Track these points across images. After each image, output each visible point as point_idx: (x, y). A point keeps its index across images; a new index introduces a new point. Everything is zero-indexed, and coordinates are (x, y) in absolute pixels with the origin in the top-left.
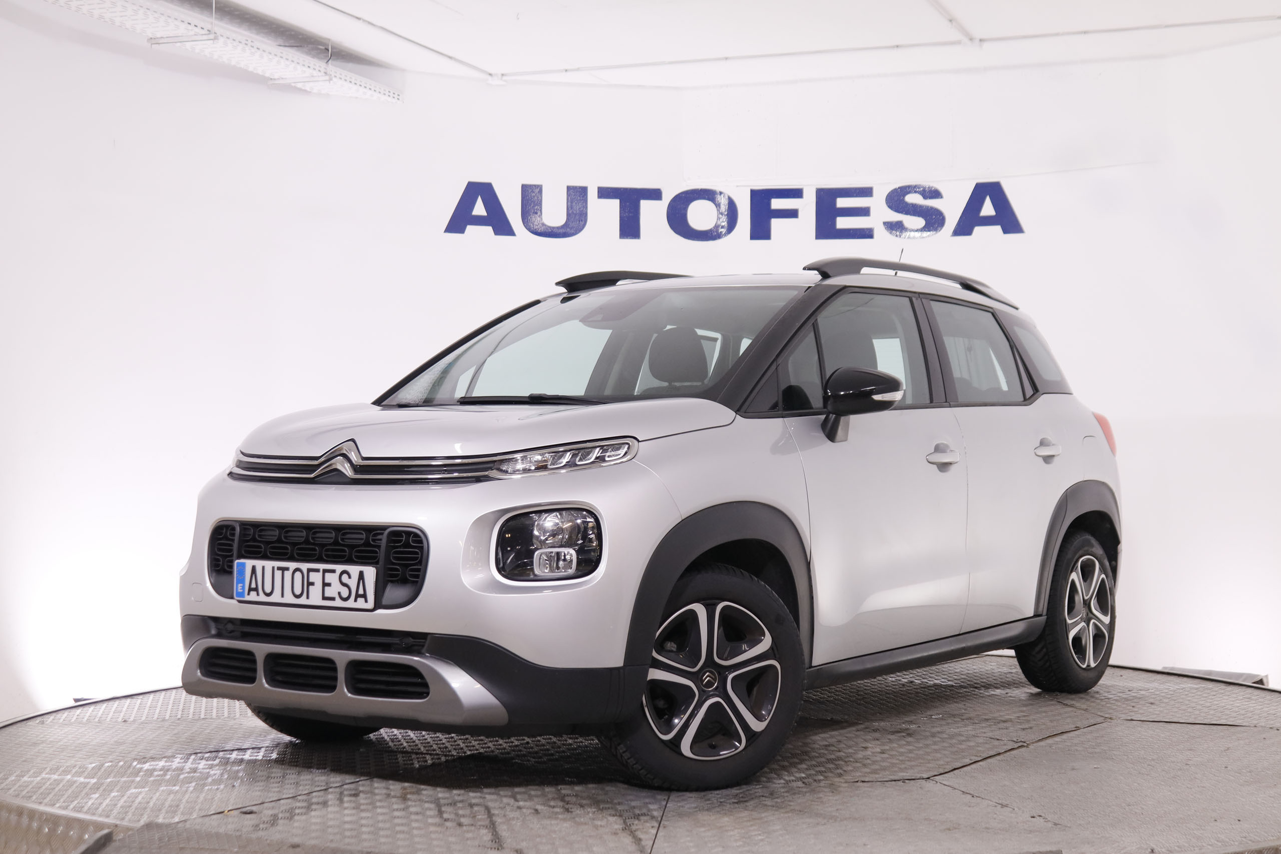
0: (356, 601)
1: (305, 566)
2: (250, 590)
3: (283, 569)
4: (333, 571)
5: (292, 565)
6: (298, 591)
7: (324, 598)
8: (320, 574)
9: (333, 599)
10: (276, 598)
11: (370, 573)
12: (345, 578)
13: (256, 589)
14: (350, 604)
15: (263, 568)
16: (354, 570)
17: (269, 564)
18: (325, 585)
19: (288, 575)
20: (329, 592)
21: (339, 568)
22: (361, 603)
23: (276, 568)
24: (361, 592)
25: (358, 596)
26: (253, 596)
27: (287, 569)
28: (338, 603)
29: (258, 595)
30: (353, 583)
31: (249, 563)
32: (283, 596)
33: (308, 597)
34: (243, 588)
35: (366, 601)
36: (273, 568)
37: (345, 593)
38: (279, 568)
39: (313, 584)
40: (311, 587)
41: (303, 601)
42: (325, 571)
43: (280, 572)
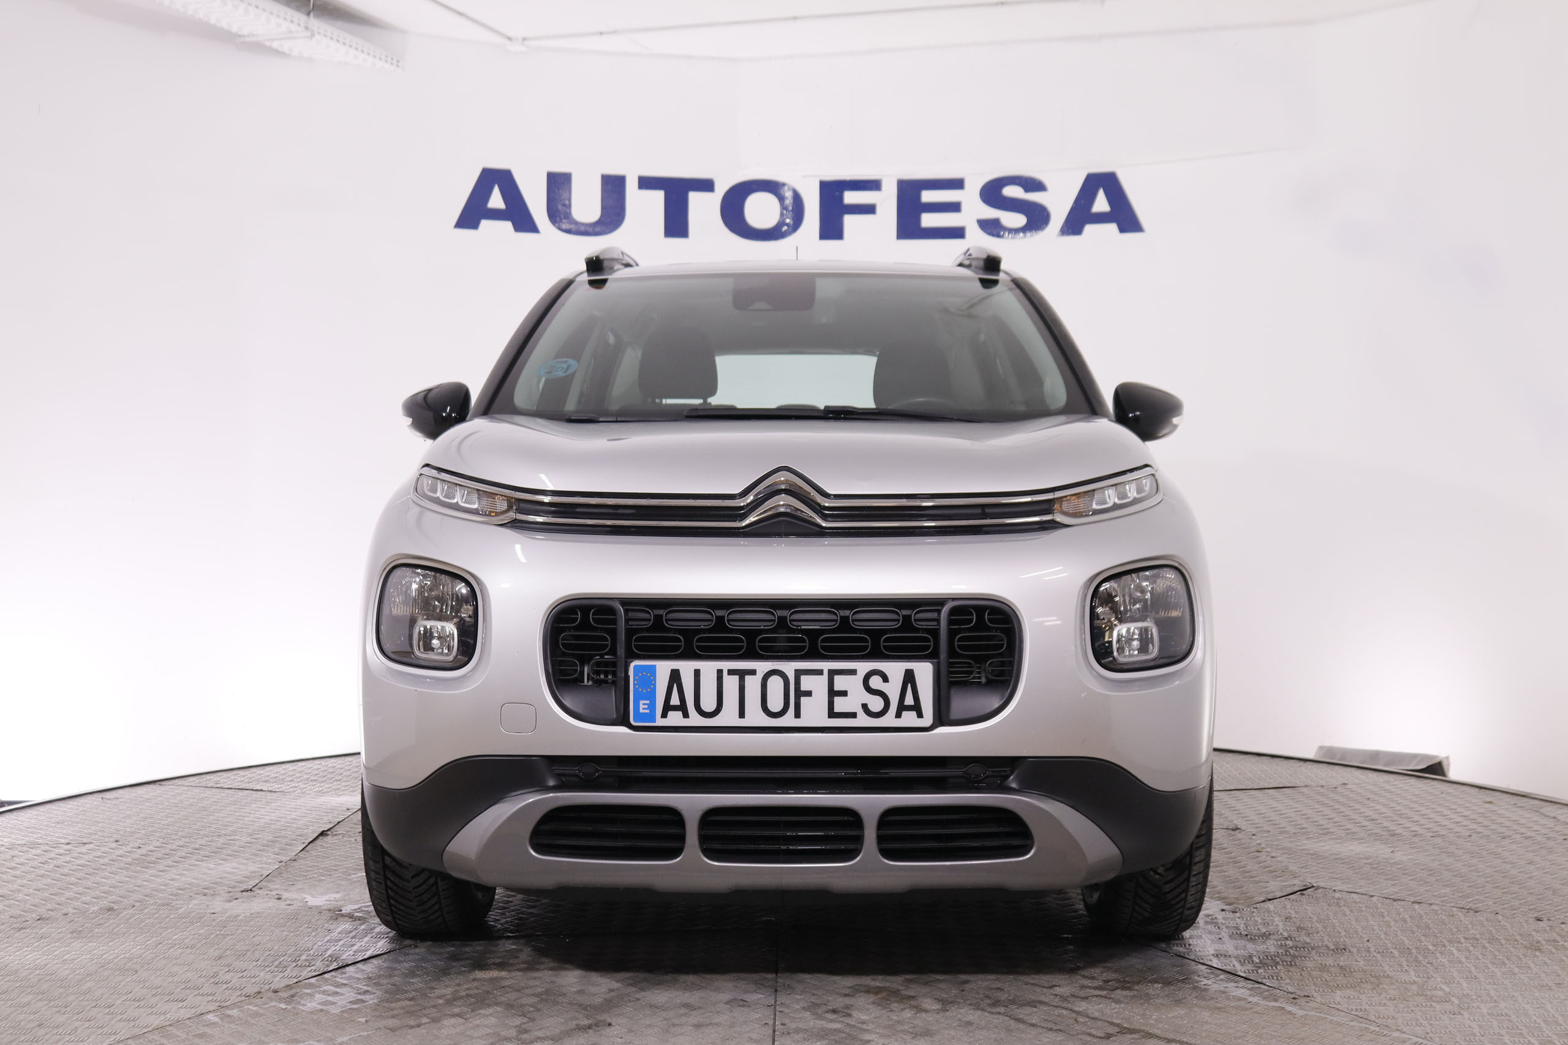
0: (898, 715)
1: (789, 667)
2: (667, 708)
3: (742, 674)
4: (853, 672)
5: (762, 667)
6: (775, 704)
7: (832, 714)
8: (825, 678)
9: (853, 715)
10: (728, 716)
11: (924, 672)
12: (876, 682)
13: (683, 708)
14: (889, 720)
15: (697, 673)
16: (895, 669)
17: (709, 668)
18: (833, 693)
19: (753, 684)
20: (840, 705)
21: (863, 667)
22: (909, 719)
23: (725, 673)
24: (909, 700)
25: (902, 708)
26: (675, 718)
27: (753, 672)
28: (863, 720)
29: (686, 715)
30: (893, 690)
31: (663, 668)
32: (742, 715)
33: (798, 715)
34: (652, 706)
35: (920, 715)
36: (720, 672)
37: (876, 704)
38: (731, 672)
39: (808, 694)
40: (804, 700)
41: (788, 720)
42: (832, 673)
43: (735, 679)
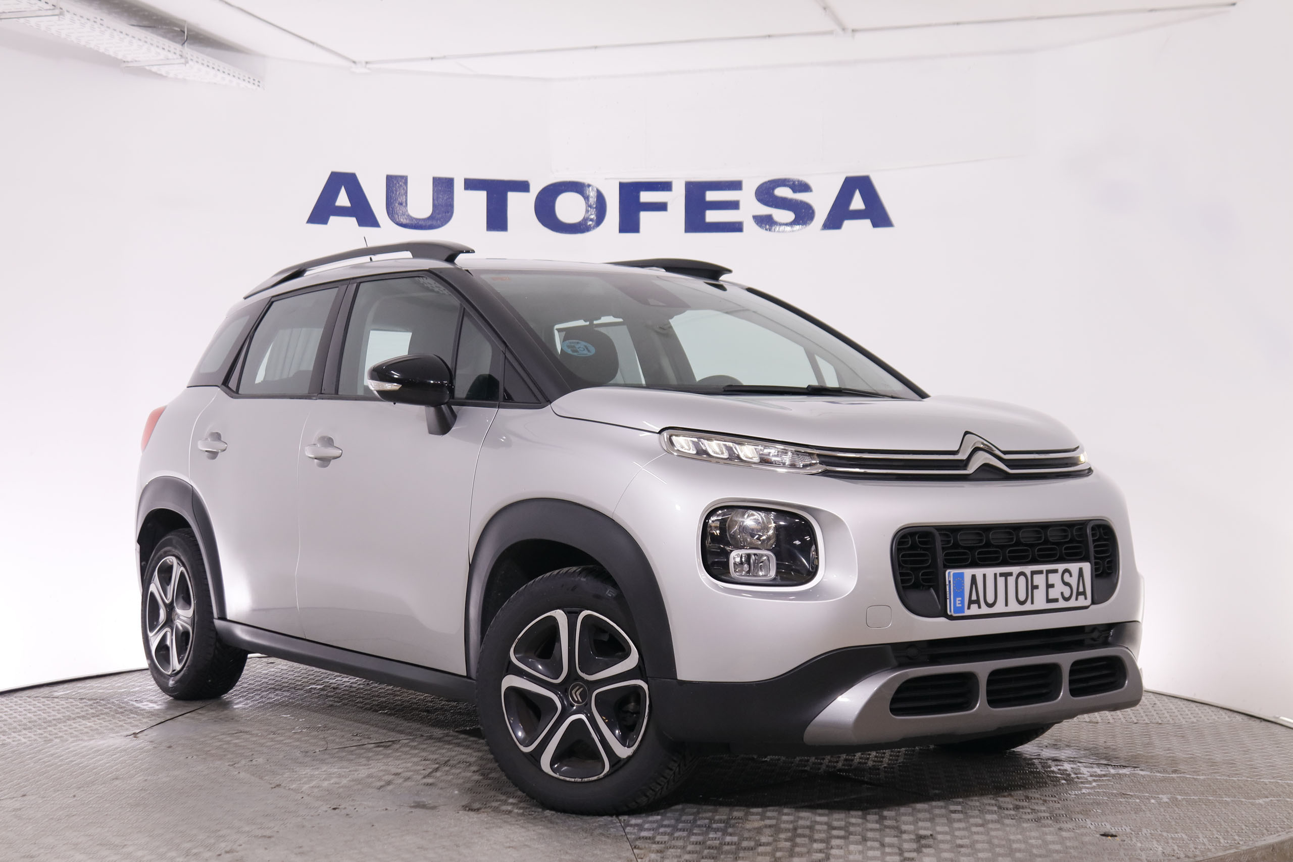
0: (1077, 599)
1: (1028, 569)
2: (971, 602)
3: (1006, 575)
4: (1056, 571)
5: (1015, 570)
6: (1022, 597)
7: (1049, 601)
8: (1043, 576)
9: (1056, 600)
10: (1000, 608)
11: (1087, 567)
12: (1067, 577)
13: (977, 602)
14: (1072, 603)
15: (984, 576)
16: (1074, 567)
17: (990, 572)
18: (1049, 586)
19: (1011, 580)
20: (1053, 593)
21: (1061, 567)
22: (1082, 601)
23: (998, 575)
24: (1081, 588)
25: (1078, 594)
26: (974, 610)
27: (1011, 574)
28: (1062, 604)
29: (980, 607)
30: (1073, 581)
31: (968, 574)
32: (1006, 605)
33: (1032, 603)
34: (962, 602)
35: (1086, 598)
36: (995, 575)
37: (1067, 595)
38: (1002, 575)
39: (1037, 587)
40: (1035, 591)
41: (1028, 607)
42: (1049, 572)
43: (1003, 578)
